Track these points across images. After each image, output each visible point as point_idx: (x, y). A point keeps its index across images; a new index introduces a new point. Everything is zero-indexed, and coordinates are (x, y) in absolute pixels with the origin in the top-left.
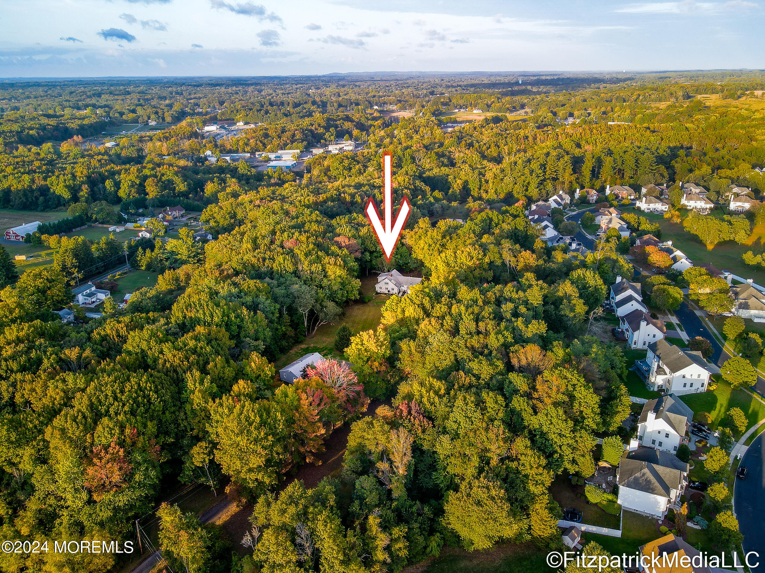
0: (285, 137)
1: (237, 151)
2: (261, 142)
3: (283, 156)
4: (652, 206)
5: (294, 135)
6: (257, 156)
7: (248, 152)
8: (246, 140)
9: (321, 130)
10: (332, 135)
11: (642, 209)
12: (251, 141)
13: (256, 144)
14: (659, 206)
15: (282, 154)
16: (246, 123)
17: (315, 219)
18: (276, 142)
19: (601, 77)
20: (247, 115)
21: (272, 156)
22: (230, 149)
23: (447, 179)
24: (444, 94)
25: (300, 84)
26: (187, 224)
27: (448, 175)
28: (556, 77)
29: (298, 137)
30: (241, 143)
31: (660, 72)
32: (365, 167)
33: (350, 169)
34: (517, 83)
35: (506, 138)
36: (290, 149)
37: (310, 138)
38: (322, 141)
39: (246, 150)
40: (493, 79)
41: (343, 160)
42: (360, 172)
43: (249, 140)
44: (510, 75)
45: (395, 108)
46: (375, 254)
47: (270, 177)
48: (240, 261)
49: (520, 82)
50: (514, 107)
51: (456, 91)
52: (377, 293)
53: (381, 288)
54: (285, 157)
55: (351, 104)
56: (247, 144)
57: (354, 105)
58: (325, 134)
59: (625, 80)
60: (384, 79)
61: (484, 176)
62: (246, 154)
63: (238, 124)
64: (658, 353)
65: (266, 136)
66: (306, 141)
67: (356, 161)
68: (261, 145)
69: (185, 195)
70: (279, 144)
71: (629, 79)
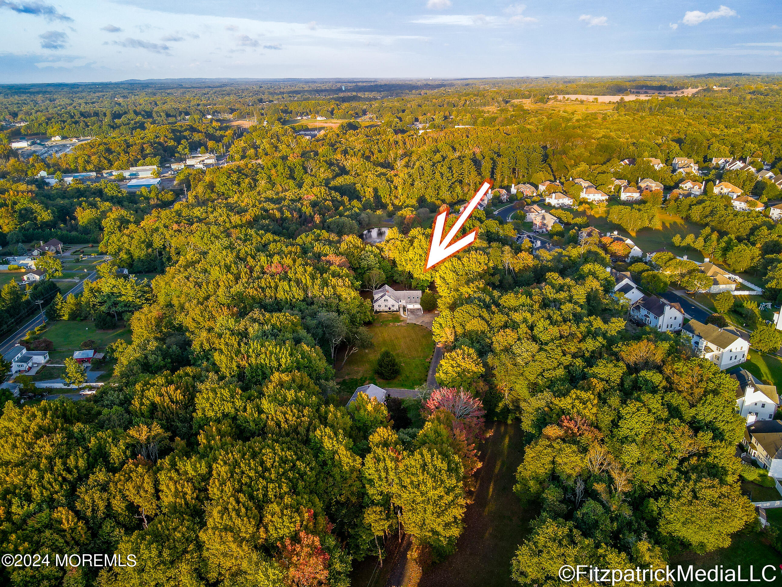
0: (134, 151)
1: (76, 171)
2: (105, 158)
3: (140, 173)
4: (561, 201)
5: (142, 150)
6: (105, 175)
7: (91, 171)
8: (86, 157)
9: (172, 143)
10: (186, 148)
11: (553, 204)
12: (93, 158)
13: (100, 161)
14: (567, 201)
15: (138, 171)
16: (64, 138)
17: (271, 239)
18: (124, 158)
19: (413, 83)
20: (63, 129)
21: (127, 174)
22: (67, 168)
23: (355, 188)
24: (272, 101)
25: (99, 92)
26: (78, 259)
27: (355, 184)
28: (372, 84)
29: (148, 152)
30: (80, 161)
31: (461, 79)
32: (256, 181)
33: (239, 184)
34: (340, 90)
35: (377, 143)
36: (143, 165)
37: (162, 151)
38: (176, 155)
39: (88, 169)
40: (314, 86)
41: (230, 174)
42: (251, 186)
43: (89, 157)
44: (326, 82)
45: (231, 116)
46: (359, 271)
47: (147, 199)
48: (227, 295)
49: (344, 89)
50: (357, 114)
51: (283, 98)
52: (377, 312)
53: (380, 306)
54: (141, 175)
55: (180, 113)
56: (88, 162)
57: (183, 114)
58: (177, 147)
59: (439, 86)
60: (194, 86)
61: (392, 182)
62: (91, 174)
63: (53, 139)
64: (697, 332)
65: (109, 151)
66: (158, 155)
67: (243, 174)
68: (106, 162)
69: (52, 225)
70: (128, 160)
71: (441, 85)
